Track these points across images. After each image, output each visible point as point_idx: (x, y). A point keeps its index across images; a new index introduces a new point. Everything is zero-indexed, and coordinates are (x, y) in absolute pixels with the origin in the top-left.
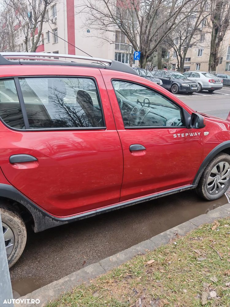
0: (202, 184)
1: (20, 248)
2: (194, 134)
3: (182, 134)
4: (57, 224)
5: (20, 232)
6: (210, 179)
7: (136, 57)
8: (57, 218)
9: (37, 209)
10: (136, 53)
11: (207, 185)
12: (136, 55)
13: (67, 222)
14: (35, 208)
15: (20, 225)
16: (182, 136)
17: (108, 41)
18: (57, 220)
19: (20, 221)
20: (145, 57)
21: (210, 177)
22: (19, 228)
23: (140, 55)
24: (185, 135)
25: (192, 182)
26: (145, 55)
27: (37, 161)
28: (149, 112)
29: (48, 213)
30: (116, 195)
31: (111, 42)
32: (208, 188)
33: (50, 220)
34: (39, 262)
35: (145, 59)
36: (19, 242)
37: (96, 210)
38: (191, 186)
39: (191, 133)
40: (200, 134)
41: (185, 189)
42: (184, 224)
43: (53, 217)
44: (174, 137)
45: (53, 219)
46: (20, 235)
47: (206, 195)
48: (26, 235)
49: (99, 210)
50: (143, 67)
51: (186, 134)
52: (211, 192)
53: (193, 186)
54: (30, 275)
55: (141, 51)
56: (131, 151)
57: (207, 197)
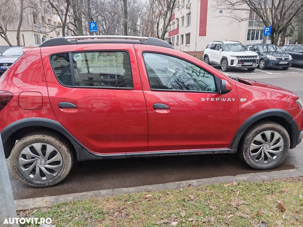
0: (243, 150)
1: (66, 169)
2: (227, 100)
3: (211, 98)
4: (93, 157)
5: (66, 157)
6: (253, 146)
7: (266, 33)
8: (93, 153)
9: (77, 142)
10: (266, 28)
11: (250, 152)
12: (266, 30)
13: (101, 158)
14: (75, 141)
15: (66, 152)
16: (211, 100)
17: (237, 20)
18: (94, 155)
19: (66, 149)
20: (277, 32)
21: (253, 144)
22: (66, 154)
23: (271, 30)
24: (215, 100)
25: (230, 146)
26: (278, 30)
27: (77, 108)
28: (200, 80)
29: (86, 148)
30: (144, 144)
31: (240, 20)
32: (251, 155)
33: (87, 153)
34: (81, 184)
35: (278, 34)
36: (66, 164)
37: (126, 153)
38: (229, 149)
39: (223, 99)
40: (234, 100)
41: (221, 151)
42: (204, 179)
43: (90, 151)
44: (202, 100)
45: (90, 153)
46: (66, 159)
47: (249, 162)
48: (70, 160)
49: (129, 154)
50: (275, 43)
51: (217, 98)
52: (257, 161)
53: (231, 150)
54: (71, 190)
55: (273, 26)
56: (155, 109)
57: (251, 164)
